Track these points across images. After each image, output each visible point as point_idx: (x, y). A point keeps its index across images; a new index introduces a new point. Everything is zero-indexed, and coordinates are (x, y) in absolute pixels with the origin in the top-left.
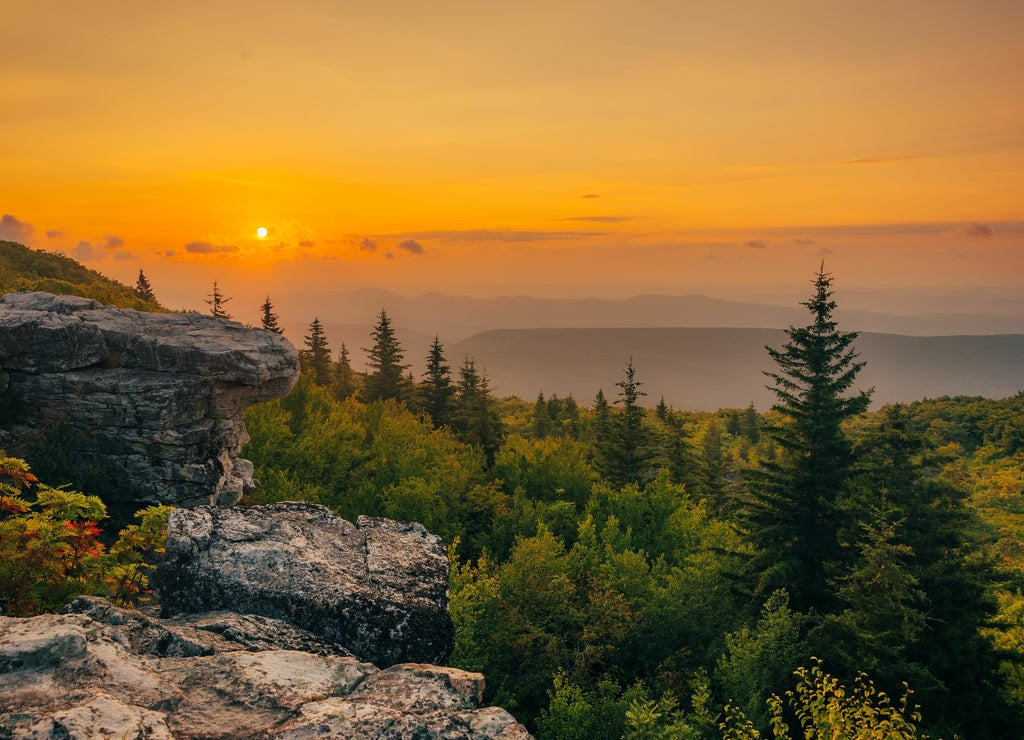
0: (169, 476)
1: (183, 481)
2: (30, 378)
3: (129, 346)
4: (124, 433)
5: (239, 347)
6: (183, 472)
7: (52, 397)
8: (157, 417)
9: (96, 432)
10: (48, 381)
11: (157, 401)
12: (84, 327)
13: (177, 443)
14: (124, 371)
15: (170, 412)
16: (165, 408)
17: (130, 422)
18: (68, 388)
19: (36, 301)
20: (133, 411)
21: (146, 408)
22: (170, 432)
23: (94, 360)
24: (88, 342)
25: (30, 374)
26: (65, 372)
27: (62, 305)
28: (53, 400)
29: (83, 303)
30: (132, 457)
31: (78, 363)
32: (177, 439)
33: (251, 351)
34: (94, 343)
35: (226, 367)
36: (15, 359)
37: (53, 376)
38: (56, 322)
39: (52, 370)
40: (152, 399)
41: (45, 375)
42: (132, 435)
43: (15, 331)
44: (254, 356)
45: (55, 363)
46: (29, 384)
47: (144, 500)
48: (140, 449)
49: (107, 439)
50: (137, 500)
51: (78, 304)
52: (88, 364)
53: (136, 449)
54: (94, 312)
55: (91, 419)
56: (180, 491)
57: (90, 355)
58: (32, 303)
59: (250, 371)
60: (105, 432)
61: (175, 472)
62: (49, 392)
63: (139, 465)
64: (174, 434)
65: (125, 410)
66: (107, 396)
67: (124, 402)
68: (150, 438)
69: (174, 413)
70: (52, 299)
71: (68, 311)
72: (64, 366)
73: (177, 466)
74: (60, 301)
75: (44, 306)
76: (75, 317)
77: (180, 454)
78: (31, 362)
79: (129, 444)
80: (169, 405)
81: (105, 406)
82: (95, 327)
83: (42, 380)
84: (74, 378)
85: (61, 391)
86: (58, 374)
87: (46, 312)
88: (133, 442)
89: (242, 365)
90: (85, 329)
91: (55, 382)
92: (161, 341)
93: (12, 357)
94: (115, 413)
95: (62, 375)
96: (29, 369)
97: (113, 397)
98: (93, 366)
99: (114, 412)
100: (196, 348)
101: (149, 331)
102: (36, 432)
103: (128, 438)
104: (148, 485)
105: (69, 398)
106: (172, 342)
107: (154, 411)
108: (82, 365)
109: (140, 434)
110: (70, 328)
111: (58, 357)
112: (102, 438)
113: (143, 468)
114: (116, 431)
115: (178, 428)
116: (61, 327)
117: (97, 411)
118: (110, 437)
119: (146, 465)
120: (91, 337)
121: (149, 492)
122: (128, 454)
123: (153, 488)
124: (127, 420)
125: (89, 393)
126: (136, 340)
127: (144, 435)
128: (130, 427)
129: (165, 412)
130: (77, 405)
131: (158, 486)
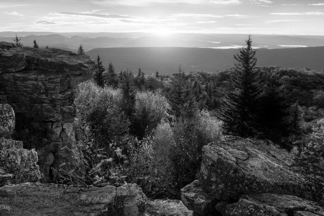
0: (59, 111)
1: (65, 112)
3: (35, 62)
4: (40, 96)
5: (80, 62)
6: (65, 109)
7: (9, 83)
8: (54, 89)
9: (28, 96)
10: (8, 77)
11: (54, 83)
12: (19, 55)
13: (62, 99)
14: (36, 72)
16: (57, 86)
17: (43, 91)
18: (16, 79)
20: (44, 87)
21: (49, 86)
23: (23, 68)
24: (21, 61)
26: (13, 73)
28: (10, 84)
30: (44, 104)
31: (18, 69)
32: (62, 97)
33: (84, 63)
34: (23, 61)
35: (76, 69)
38: (8, 53)
39: (8, 72)
40: (52, 83)
41: (6, 74)
44: (86, 65)
45: (10, 70)
47: (49, 120)
49: (33, 98)
50: (47, 120)
52: (21, 69)
53: (45, 101)
55: (26, 91)
56: (63, 116)
57: (22, 66)
59: (86, 71)
60: (32, 96)
61: (61, 110)
62: (8, 81)
63: (47, 107)
64: (60, 95)
65: (41, 87)
66: (32, 82)
67: (40, 84)
68: (51, 97)
69: (59, 88)
71: (6, 48)
72: (14, 71)
73: (62, 107)
76: (13, 51)
77: (63, 103)
79: (43, 100)
80: (58, 84)
81: (32, 86)
82: (23, 55)
83: (5, 77)
84: (18, 75)
85: (13, 80)
86: (11, 74)
87: (2, 49)
88: (44, 99)
89: (82, 68)
90: (20, 56)
91: (11, 77)
92: (49, 60)
95: (13, 74)
97: (35, 82)
98: (23, 70)
99: (36, 88)
100: (64, 62)
101: (43, 56)
103: (42, 97)
104: (51, 115)
105: (17, 83)
106: (53, 60)
107: (53, 87)
108: (19, 70)
109: (47, 96)
110: (15, 55)
111: (11, 67)
112: (31, 98)
114: (37, 95)
115: (60, 93)
116: (11, 55)
117: (29, 87)
118: (34, 97)
119: (50, 107)
120: (22, 59)
121: (51, 117)
122: (42, 104)
123: (53, 115)
124: (41, 91)
125: (25, 81)
126: (38, 60)
127: (48, 96)
128: (43, 93)
129: (57, 87)
130: (20, 86)
131: (55, 115)
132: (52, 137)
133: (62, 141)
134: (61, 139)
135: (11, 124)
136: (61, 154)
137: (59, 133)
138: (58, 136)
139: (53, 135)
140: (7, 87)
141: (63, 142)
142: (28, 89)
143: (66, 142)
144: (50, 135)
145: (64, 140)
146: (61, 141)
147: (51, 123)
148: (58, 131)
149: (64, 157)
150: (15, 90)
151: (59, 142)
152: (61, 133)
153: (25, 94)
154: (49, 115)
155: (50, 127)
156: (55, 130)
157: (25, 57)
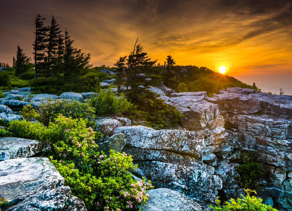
0: (283, 157)
1: (289, 159)
2: (235, 116)
3: (269, 107)
4: (266, 138)
7: (241, 123)
8: (280, 134)
9: (256, 136)
10: (241, 117)
11: (280, 129)
12: (254, 99)
13: (287, 145)
14: (267, 116)
15: (285, 133)
16: (283, 131)
17: (269, 135)
18: (247, 120)
19: (237, 90)
20: (271, 131)
21: (276, 131)
22: (285, 141)
23: (256, 111)
24: (255, 105)
25: (235, 114)
26: (246, 114)
27: (245, 92)
28: (242, 124)
29: (252, 91)
30: (268, 147)
31: (250, 112)
32: (288, 144)
34: (257, 105)
36: (231, 109)
37: (243, 116)
38: (244, 98)
39: (242, 114)
40: (279, 127)
41: (240, 115)
42: (269, 140)
43: (232, 100)
45: (244, 112)
46: (234, 117)
47: (272, 163)
48: (272, 145)
49: (259, 139)
50: (269, 163)
51: (250, 91)
52: (254, 112)
53: (270, 145)
54: (256, 94)
55: (255, 132)
56: (287, 163)
57: (255, 109)
58: (235, 91)
60: (259, 137)
62: (241, 121)
63: (271, 151)
64: (287, 142)
65: (267, 130)
66: (260, 124)
67: (267, 127)
68: (276, 142)
69: (287, 134)
70: (242, 90)
71: (247, 94)
72: (246, 113)
73: (287, 154)
74: (244, 90)
75: (239, 92)
76: (250, 96)
77: (289, 149)
78: (236, 110)
79: (268, 143)
80: (285, 130)
81: (260, 128)
82: (257, 100)
83: (239, 117)
84: (250, 117)
85: (245, 121)
86: (244, 115)
87: (241, 94)
88: (269, 142)
90: (254, 100)
91: (243, 118)
92: (282, 106)
93: (230, 108)
94: (263, 131)
95: (245, 116)
96: (235, 113)
97: (263, 125)
101: (276, 102)
102: (236, 133)
103: (268, 140)
104: (274, 159)
105: (247, 124)
106: (286, 106)
107: (279, 132)
108: (252, 113)
109: (272, 139)
110: (249, 100)
111: (244, 110)
113: (273, 152)
114: (263, 137)
115: (286, 139)
116: (246, 99)
117: (257, 129)
118: (261, 139)
119: (274, 151)
120: (256, 103)
121: (274, 161)
122: (267, 146)
123: (276, 160)
124: (268, 134)
125: (254, 123)
126: (271, 105)
127: (274, 140)
128: (269, 136)
129: (283, 133)
130: (250, 126)
131: (278, 160)
132: (274, 182)
133: (285, 189)
134: (283, 186)
135: (198, 149)
136: (281, 203)
137: (282, 180)
138: (281, 183)
139: (275, 181)
140: (239, 126)
141: (285, 191)
142: (255, 130)
143: (288, 192)
144: (272, 179)
145: (286, 189)
146: (283, 189)
147: (274, 167)
148: (281, 177)
149: (285, 207)
150: (245, 129)
151: (281, 189)
152: (284, 181)
153: (253, 134)
154: (272, 159)
155: (272, 171)
156: (278, 176)
157: (259, 102)
